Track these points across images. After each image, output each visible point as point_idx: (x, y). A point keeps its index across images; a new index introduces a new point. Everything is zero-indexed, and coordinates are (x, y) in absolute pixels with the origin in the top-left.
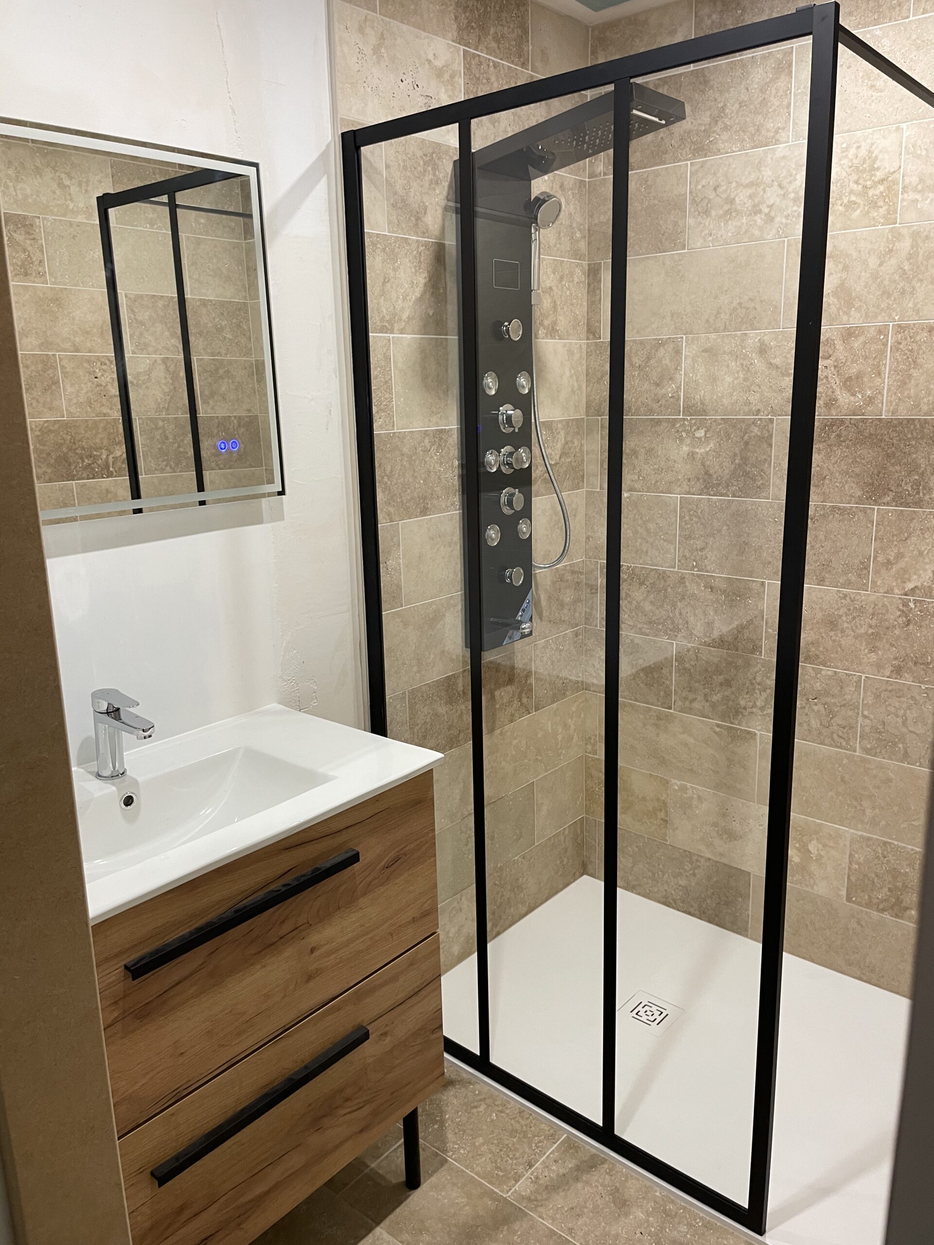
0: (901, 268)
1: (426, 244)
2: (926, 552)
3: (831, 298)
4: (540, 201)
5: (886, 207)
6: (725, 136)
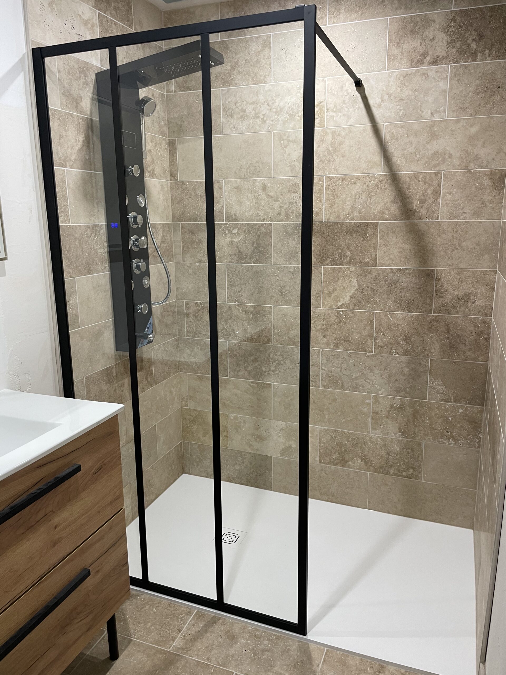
0: (328, 149)
1: (82, 118)
2: (346, 287)
3: (296, 162)
4: (145, 101)
5: (319, 119)
6: (239, 77)
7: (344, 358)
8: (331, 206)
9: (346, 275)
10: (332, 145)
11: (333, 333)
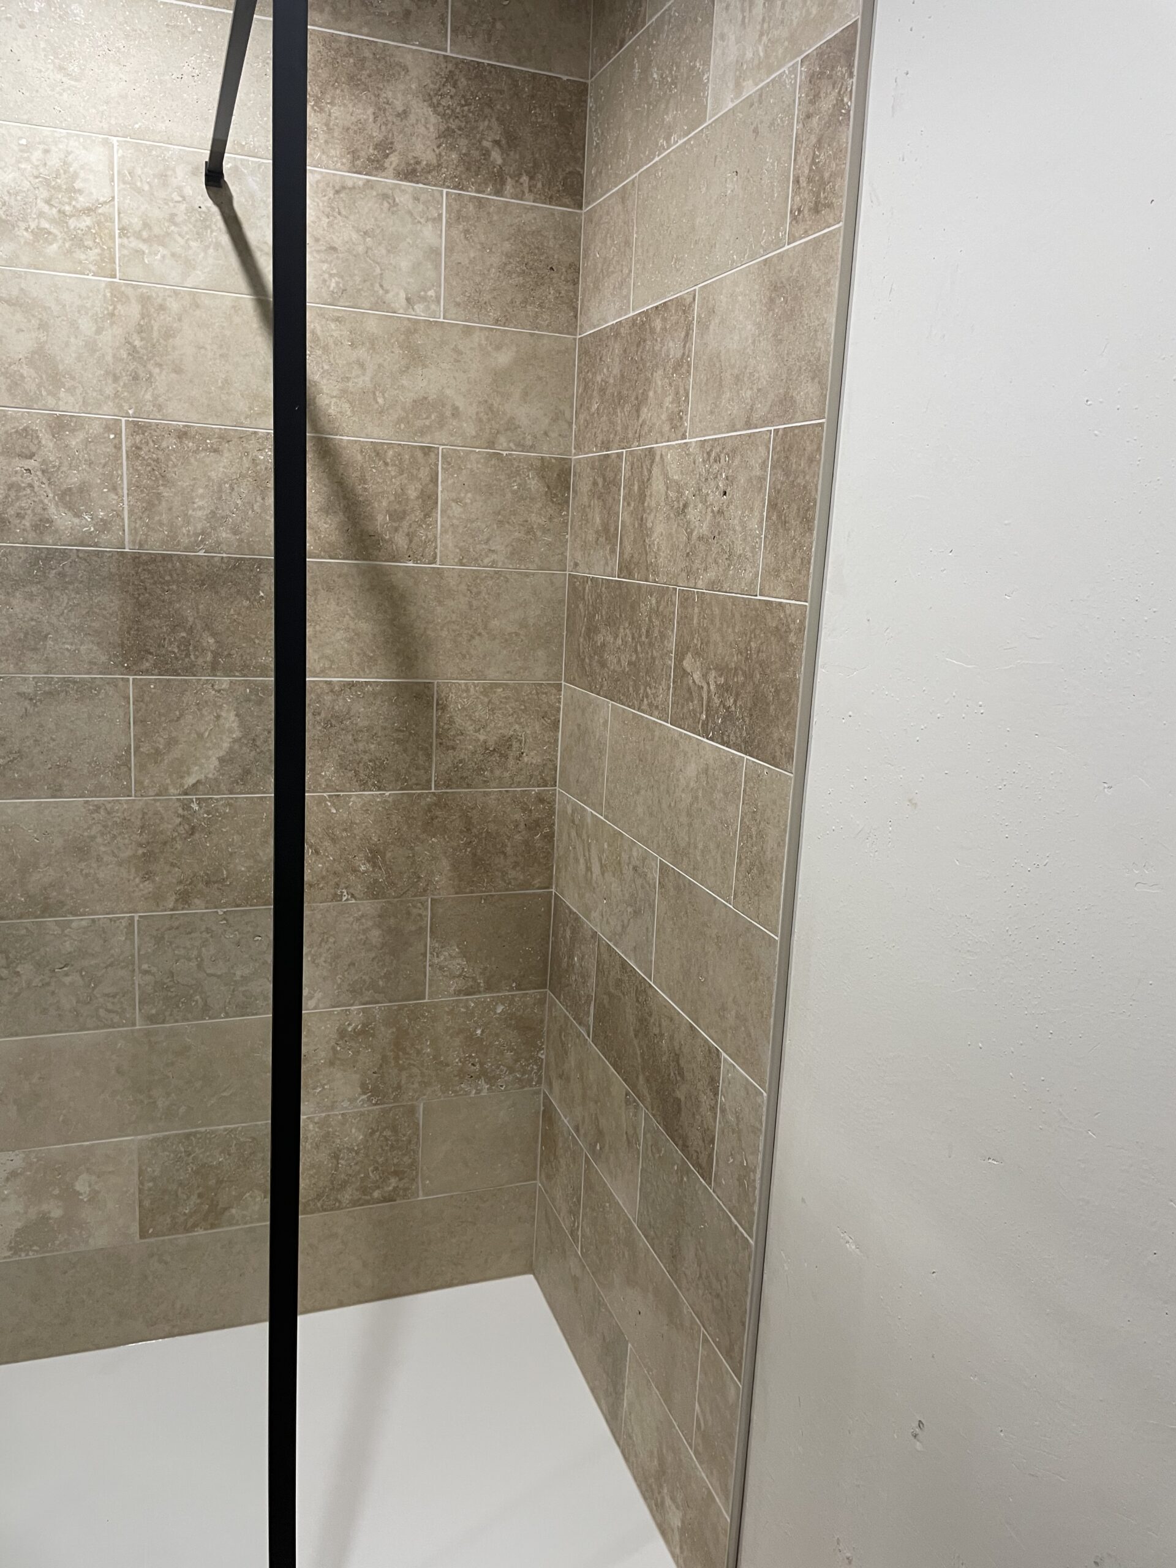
0: (129, 343)
2: (207, 734)
3: (25, 367)
5: (98, 251)
7: (208, 930)
8: (150, 507)
9: (206, 702)
10: (144, 335)
11: (173, 865)
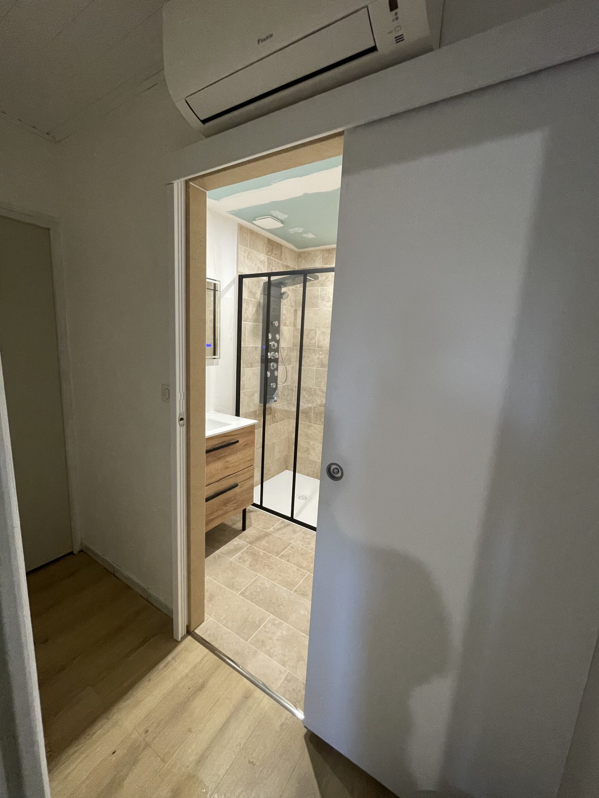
1: (256, 301)
4: (284, 293)
